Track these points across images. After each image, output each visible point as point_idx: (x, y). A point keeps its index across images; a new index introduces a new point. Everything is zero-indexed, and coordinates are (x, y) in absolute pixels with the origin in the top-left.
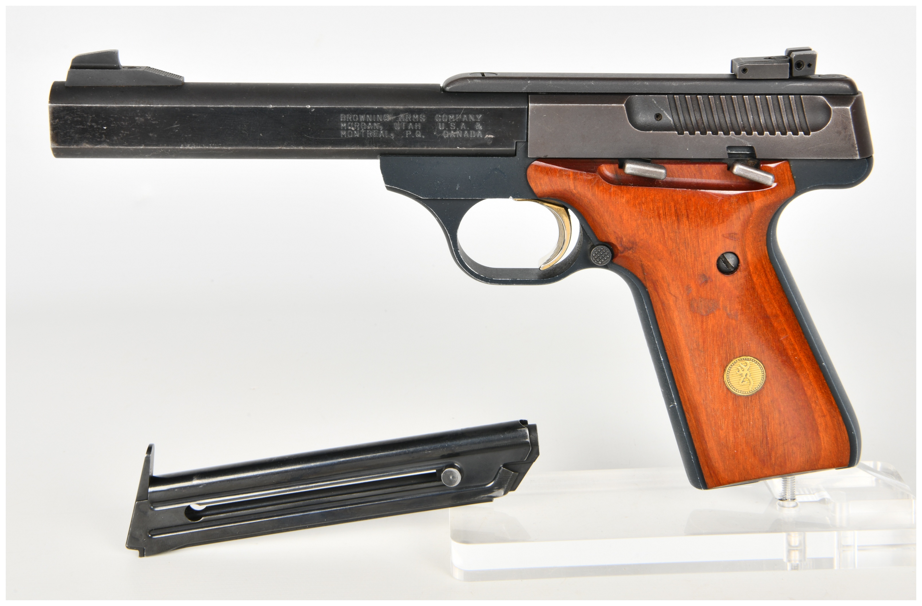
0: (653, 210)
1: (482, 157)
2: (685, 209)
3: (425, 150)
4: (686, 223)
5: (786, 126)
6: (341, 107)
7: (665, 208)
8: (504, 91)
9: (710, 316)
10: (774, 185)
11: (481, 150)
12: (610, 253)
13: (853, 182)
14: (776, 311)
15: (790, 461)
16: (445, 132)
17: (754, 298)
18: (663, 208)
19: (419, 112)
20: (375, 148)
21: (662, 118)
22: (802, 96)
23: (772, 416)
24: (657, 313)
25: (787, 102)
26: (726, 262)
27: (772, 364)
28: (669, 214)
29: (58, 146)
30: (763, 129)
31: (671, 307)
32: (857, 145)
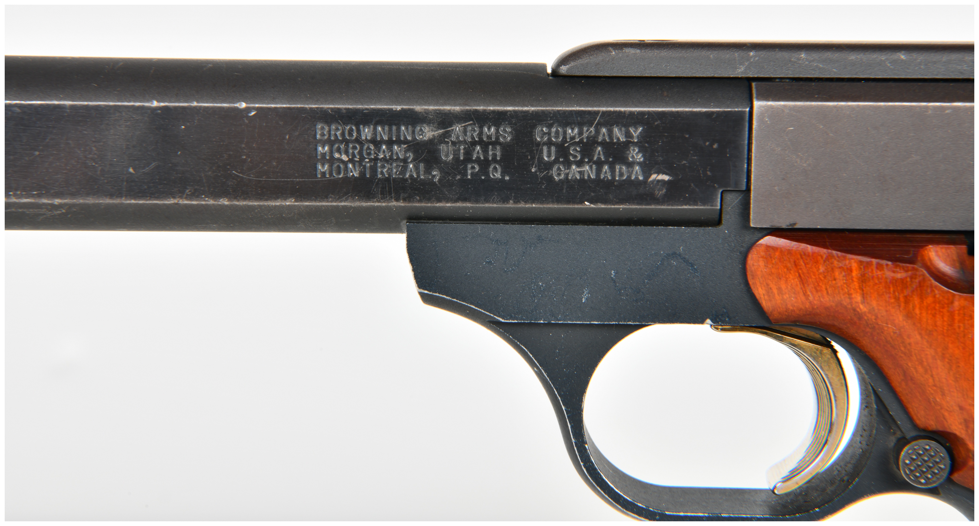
1: (643, 227)
3: (510, 208)
6: (317, 106)
8: (694, 75)
11: (640, 209)
12: (947, 458)
16: (556, 166)
19: (498, 118)
20: (394, 203)
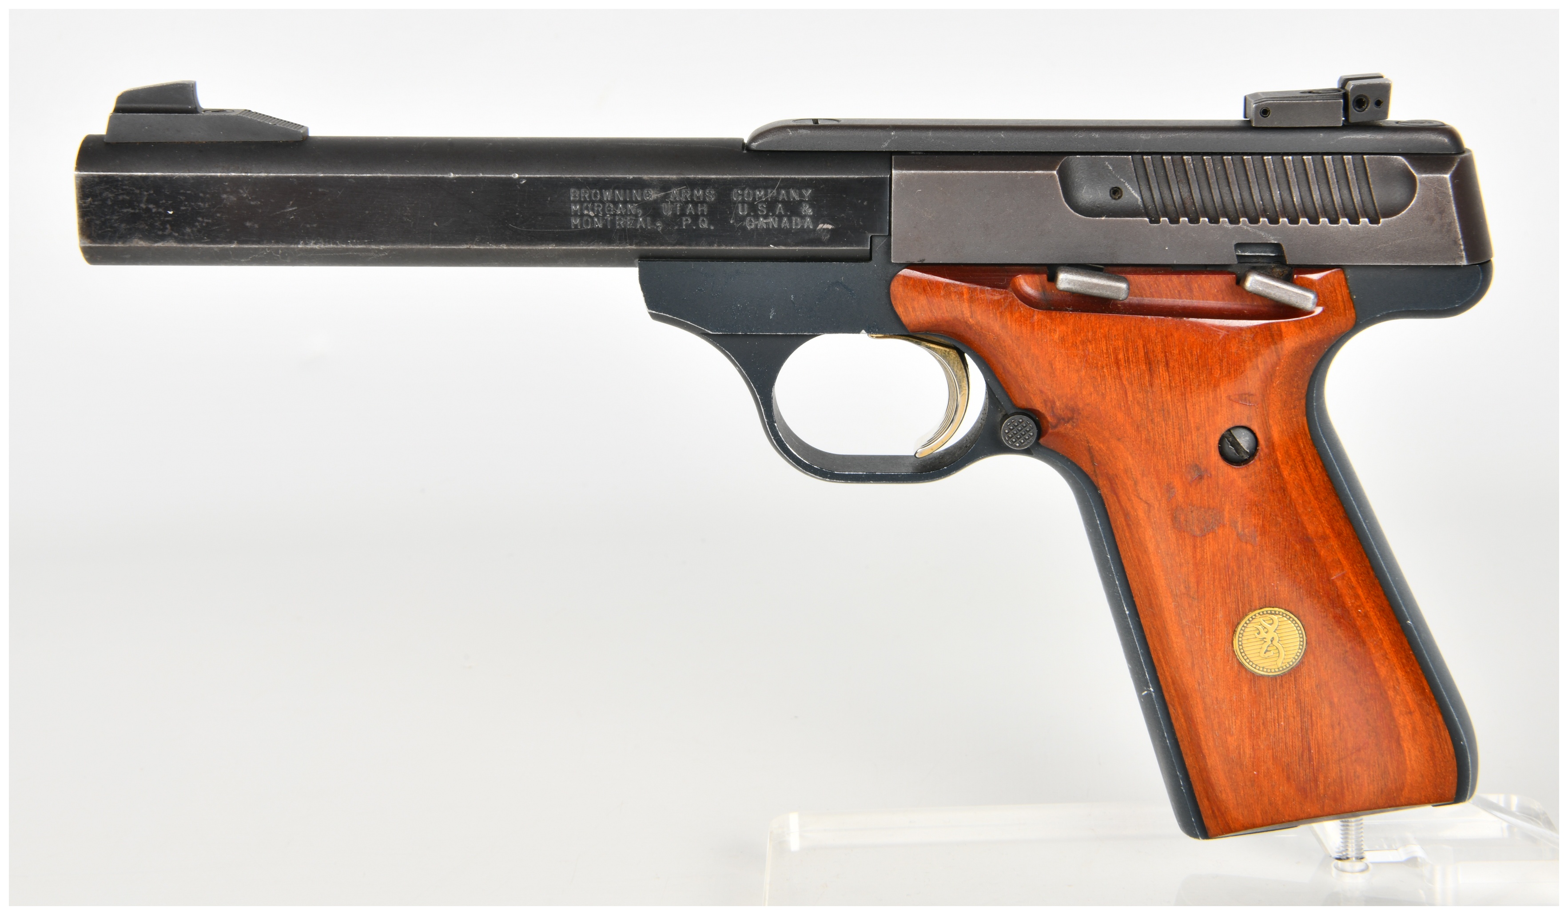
0: (1107, 352)
1: (814, 263)
2: (1162, 352)
3: (715, 249)
4: (1164, 376)
5: (1338, 209)
6: (570, 176)
7: (1127, 350)
8: (851, 150)
9: (1207, 537)
10: (1319, 310)
11: (811, 250)
12: (1035, 428)
13: (1457, 306)
14: (1324, 529)
15: (1350, 790)
16: (748, 218)
17: (1284, 506)
18: (1125, 349)
19: (705, 184)
20: (629, 247)
21: (1123, 194)
22: (1365, 157)
23: (1319, 712)
24: (1118, 532)
25: (1339, 166)
26: (1235, 444)
27: (1318, 622)
28: (1134, 361)
29: (91, 244)
30: (1297, 214)
31: (1141, 522)
32: (1463, 241)
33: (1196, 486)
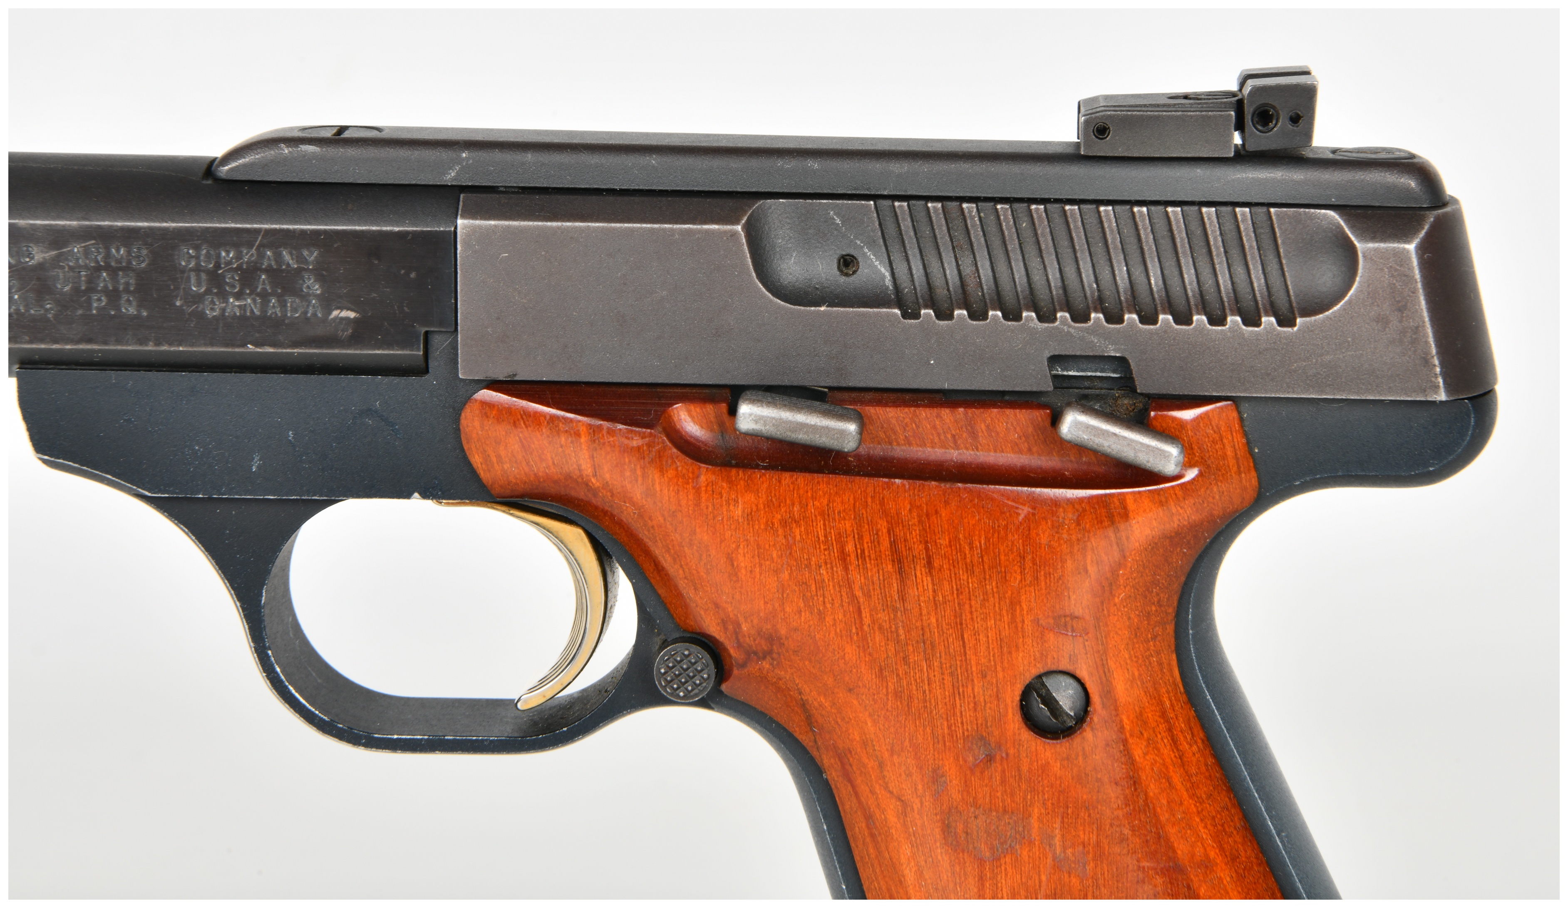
0: (826, 542)
1: (326, 376)
2: (921, 542)
4: (925, 584)
5: (1225, 299)
7: (861, 538)
9: (1003, 861)
10: (1191, 474)
11: (321, 354)
12: (712, 666)
13: (1431, 469)
14: (1205, 849)
16: (208, 298)
17: (1134, 809)
18: (856, 536)
19: (129, 236)
21: (861, 267)
22: (1272, 210)
24: (857, 846)
25: (1229, 226)
26: (1050, 701)
28: (873, 556)
30: (1156, 306)
31: (893, 831)
32: (1438, 358)
33: (982, 773)
